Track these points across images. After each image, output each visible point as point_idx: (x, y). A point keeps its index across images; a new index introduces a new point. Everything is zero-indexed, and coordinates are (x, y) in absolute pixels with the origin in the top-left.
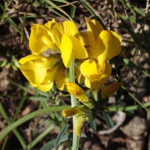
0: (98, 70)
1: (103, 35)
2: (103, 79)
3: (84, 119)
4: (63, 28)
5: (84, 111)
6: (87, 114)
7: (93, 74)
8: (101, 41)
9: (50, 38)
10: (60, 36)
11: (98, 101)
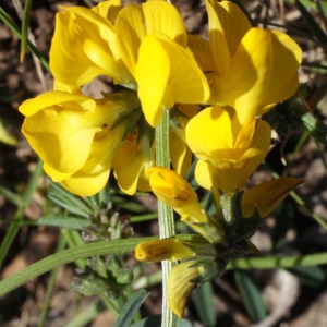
0: (235, 136)
1: (252, 41)
2: (248, 160)
3: (192, 270)
4: (143, 20)
5: (193, 249)
6: (204, 258)
7: (222, 147)
8: (246, 58)
9: (105, 46)
10: (136, 43)
11: (234, 224)
